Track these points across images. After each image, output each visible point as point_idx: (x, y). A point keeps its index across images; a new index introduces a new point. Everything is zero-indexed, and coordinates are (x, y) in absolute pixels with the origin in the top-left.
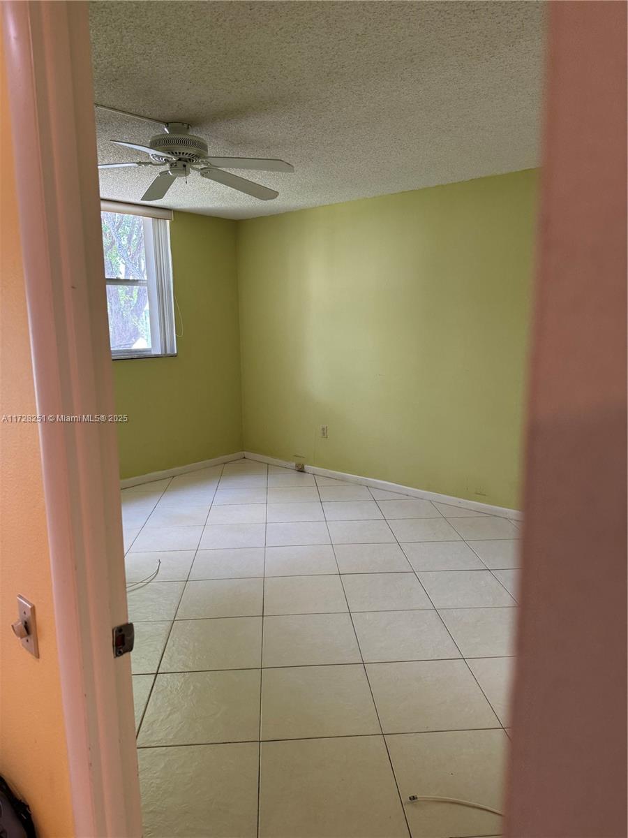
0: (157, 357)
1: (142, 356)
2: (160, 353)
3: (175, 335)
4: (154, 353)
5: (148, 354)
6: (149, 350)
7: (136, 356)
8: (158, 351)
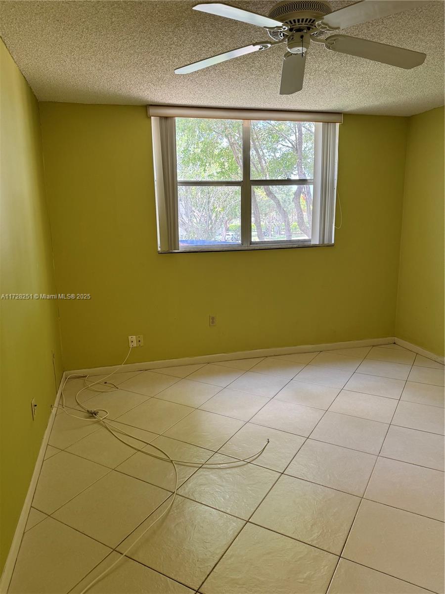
0: (315, 246)
1: (301, 245)
2: (318, 243)
3: (334, 227)
4: (313, 243)
5: (307, 244)
6: (309, 241)
7: (295, 246)
8: (316, 241)
